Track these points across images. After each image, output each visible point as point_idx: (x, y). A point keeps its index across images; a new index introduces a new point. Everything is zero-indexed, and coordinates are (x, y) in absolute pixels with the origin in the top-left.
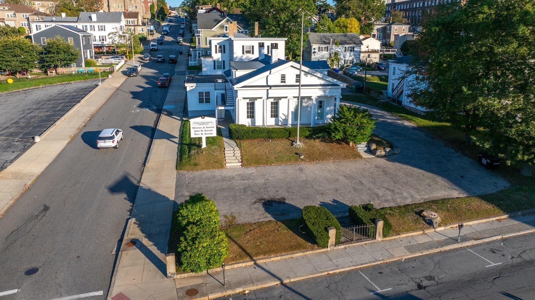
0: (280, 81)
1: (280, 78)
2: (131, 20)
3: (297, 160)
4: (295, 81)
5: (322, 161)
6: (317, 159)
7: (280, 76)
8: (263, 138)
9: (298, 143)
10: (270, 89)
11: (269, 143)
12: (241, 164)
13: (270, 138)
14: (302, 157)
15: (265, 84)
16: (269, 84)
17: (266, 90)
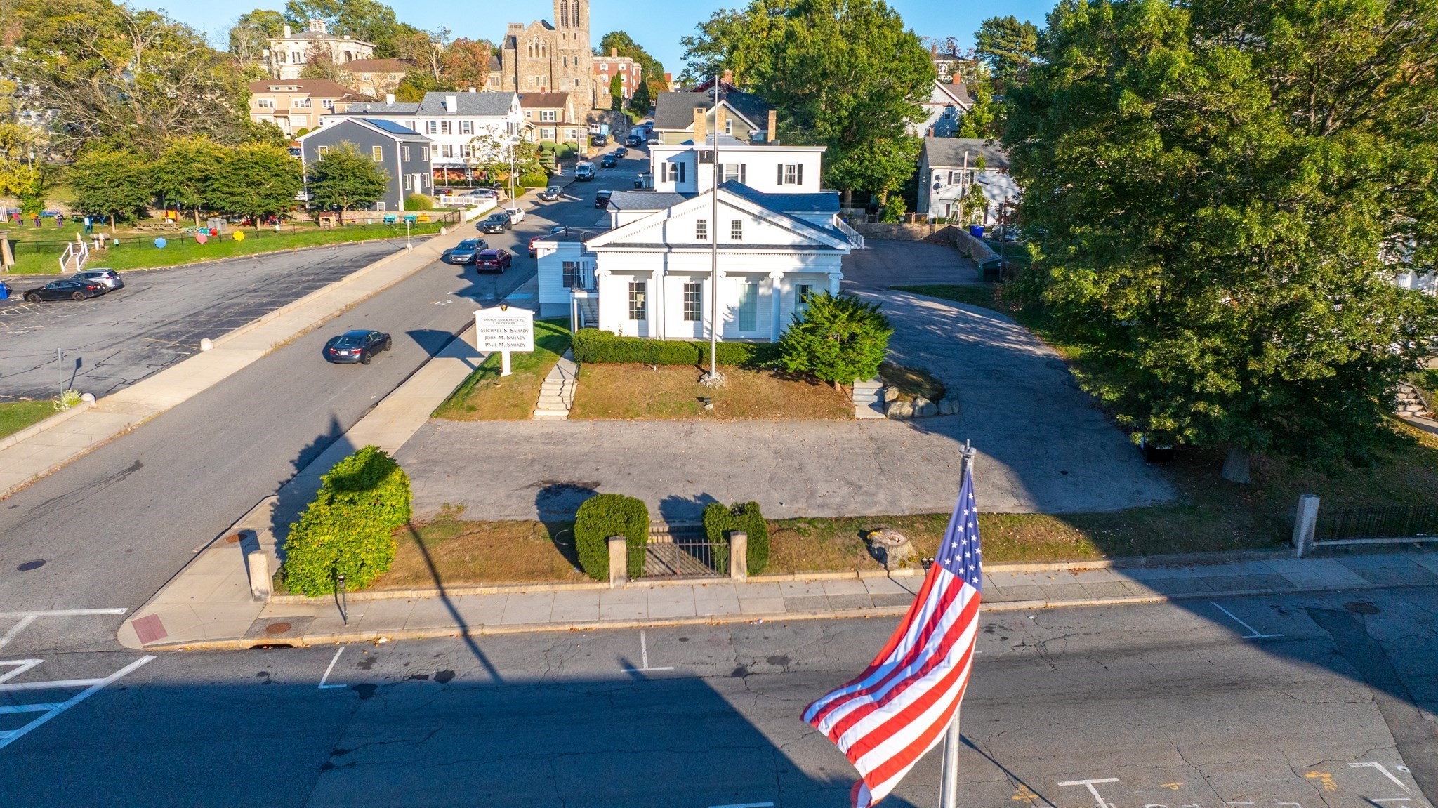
0: (696, 234)
1: (695, 229)
2: (548, 110)
3: (694, 413)
4: (730, 235)
5: (754, 417)
6: (743, 414)
7: (696, 223)
8: (640, 361)
9: (715, 375)
10: (670, 251)
11: (649, 372)
12: (567, 413)
13: (654, 363)
14: (711, 406)
15: (661, 242)
16: (669, 241)
17: (662, 255)
